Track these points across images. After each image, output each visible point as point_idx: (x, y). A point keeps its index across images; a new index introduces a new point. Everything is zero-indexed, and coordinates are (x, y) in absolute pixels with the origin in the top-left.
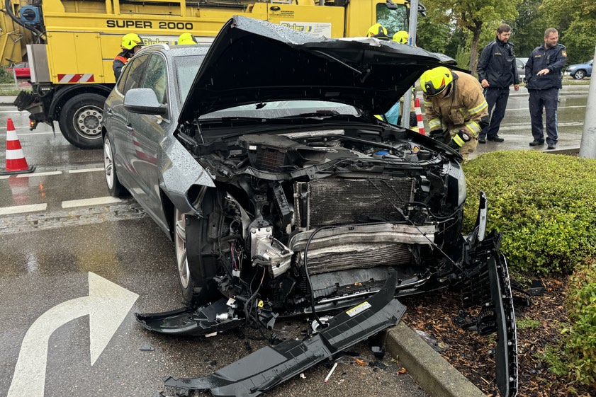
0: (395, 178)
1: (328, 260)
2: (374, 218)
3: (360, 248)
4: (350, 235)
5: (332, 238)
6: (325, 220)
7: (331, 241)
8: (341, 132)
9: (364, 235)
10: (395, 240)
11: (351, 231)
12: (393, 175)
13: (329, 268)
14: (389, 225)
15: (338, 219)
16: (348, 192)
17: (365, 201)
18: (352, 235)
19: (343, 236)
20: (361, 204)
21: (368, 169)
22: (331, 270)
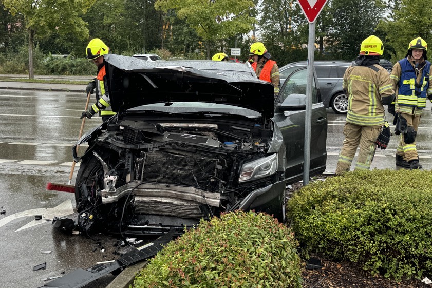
0: (205, 158)
1: (153, 206)
2: (186, 182)
3: (176, 202)
4: (168, 191)
5: (155, 191)
6: (152, 178)
7: (161, 193)
8: (215, 126)
9: (177, 193)
10: (197, 200)
11: (168, 188)
12: (204, 156)
13: (155, 211)
14: (193, 189)
15: (160, 178)
16: (169, 162)
17: (181, 170)
18: (170, 191)
19: (163, 191)
20: (178, 172)
21: (184, 149)
22: (157, 213)
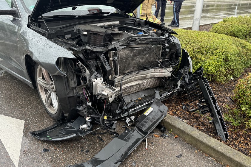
0: (154, 46)
1: (127, 90)
2: (147, 67)
3: (140, 82)
4: (136, 76)
5: (129, 79)
6: (126, 70)
7: (129, 81)
8: (118, 22)
9: (142, 76)
10: (155, 76)
11: (138, 74)
13: (127, 93)
14: (153, 69)
15: (131, 69)
16: (135, 55)
17: (142, 58)
18: (137, 76)
19: (134, 77)
20: (141, 61)
21: (144, 42)
